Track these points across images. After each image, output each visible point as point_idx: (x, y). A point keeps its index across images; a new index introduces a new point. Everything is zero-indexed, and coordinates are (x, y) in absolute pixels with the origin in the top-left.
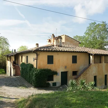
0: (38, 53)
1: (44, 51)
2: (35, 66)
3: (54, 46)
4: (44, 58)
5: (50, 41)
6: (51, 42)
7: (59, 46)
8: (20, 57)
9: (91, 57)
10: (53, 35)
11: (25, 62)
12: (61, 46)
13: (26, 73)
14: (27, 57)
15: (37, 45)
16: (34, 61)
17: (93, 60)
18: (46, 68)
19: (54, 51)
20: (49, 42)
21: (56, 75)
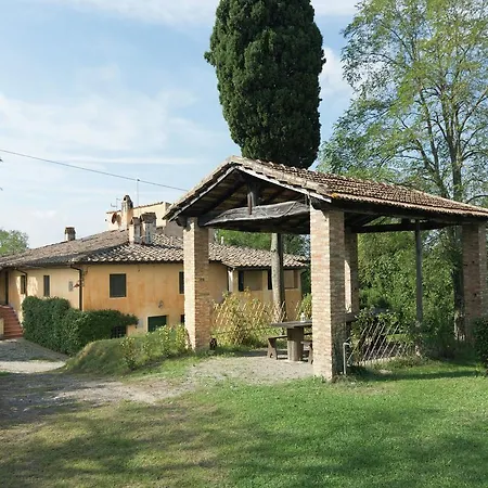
0: (84, 268)
1: (100, 263)
2: (75, 305)
3: (127, 243)
4: (99, 281)
5: (115, 218)
6: (119, 222)
7: (143, 244)
8: (19, 278)
9: (231, 274)
10: (127, 198)
11: (41, 296)
12: (150, 245)
13: (47, 325)
14: (47, 279)
15: (71, 231)
16: (71, 290)
17: (234, 284)
18: (106, 307)
19: (129, 263)
20: (113, 222)
21: (134, 326)
